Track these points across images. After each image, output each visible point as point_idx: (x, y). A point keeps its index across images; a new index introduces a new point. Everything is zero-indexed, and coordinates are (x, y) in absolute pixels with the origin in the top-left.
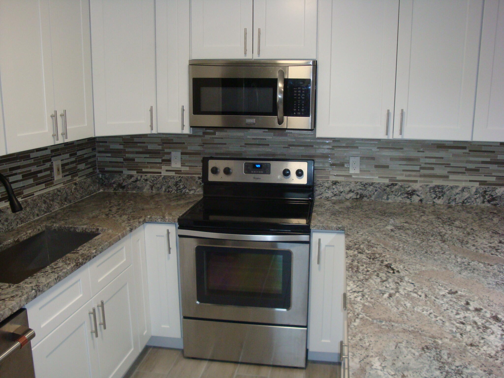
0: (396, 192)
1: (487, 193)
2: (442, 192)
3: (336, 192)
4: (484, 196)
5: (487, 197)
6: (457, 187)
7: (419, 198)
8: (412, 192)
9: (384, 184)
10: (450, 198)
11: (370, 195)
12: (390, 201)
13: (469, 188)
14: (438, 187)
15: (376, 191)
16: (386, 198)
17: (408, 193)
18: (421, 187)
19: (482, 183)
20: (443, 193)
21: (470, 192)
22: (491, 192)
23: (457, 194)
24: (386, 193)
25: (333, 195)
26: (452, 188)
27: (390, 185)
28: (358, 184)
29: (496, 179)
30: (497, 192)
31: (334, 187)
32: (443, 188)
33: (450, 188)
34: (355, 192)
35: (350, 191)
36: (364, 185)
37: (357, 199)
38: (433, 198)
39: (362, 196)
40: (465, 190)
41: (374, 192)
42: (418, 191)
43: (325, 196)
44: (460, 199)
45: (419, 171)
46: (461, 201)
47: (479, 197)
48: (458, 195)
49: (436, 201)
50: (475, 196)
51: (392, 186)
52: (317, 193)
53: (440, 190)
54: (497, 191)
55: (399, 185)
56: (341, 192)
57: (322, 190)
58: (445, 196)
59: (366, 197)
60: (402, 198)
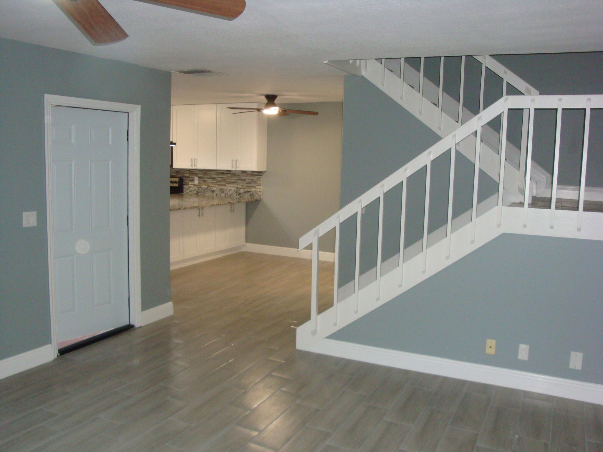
6: (228, 189)
7: (216, 193)
8: (213, 191)
10: (226, 194)
12: (207, 194)
13: (232, 190)
14: (222, 189)
15: (202, 190)
18: (216, 189)
19: (237, 188)
20: (223, 191)
23: (228, 192)
24: (205, 191)
25: (189, 192)
26: (226, 189)
27: (207, 188)
31: (189, 189)
35: (194, 190)
36: (199, 188)
37: (196, 193)
39: (198, 192)
40: (230, 190)
43: (187, 192)
45: (216, 183)
46: (229, 195)
49: (221, 194)
50: (234, 193)
52: (184, 191)
54: (241, 191)
55: (209, 188)
56: (192, 191)
60: (211, 193)
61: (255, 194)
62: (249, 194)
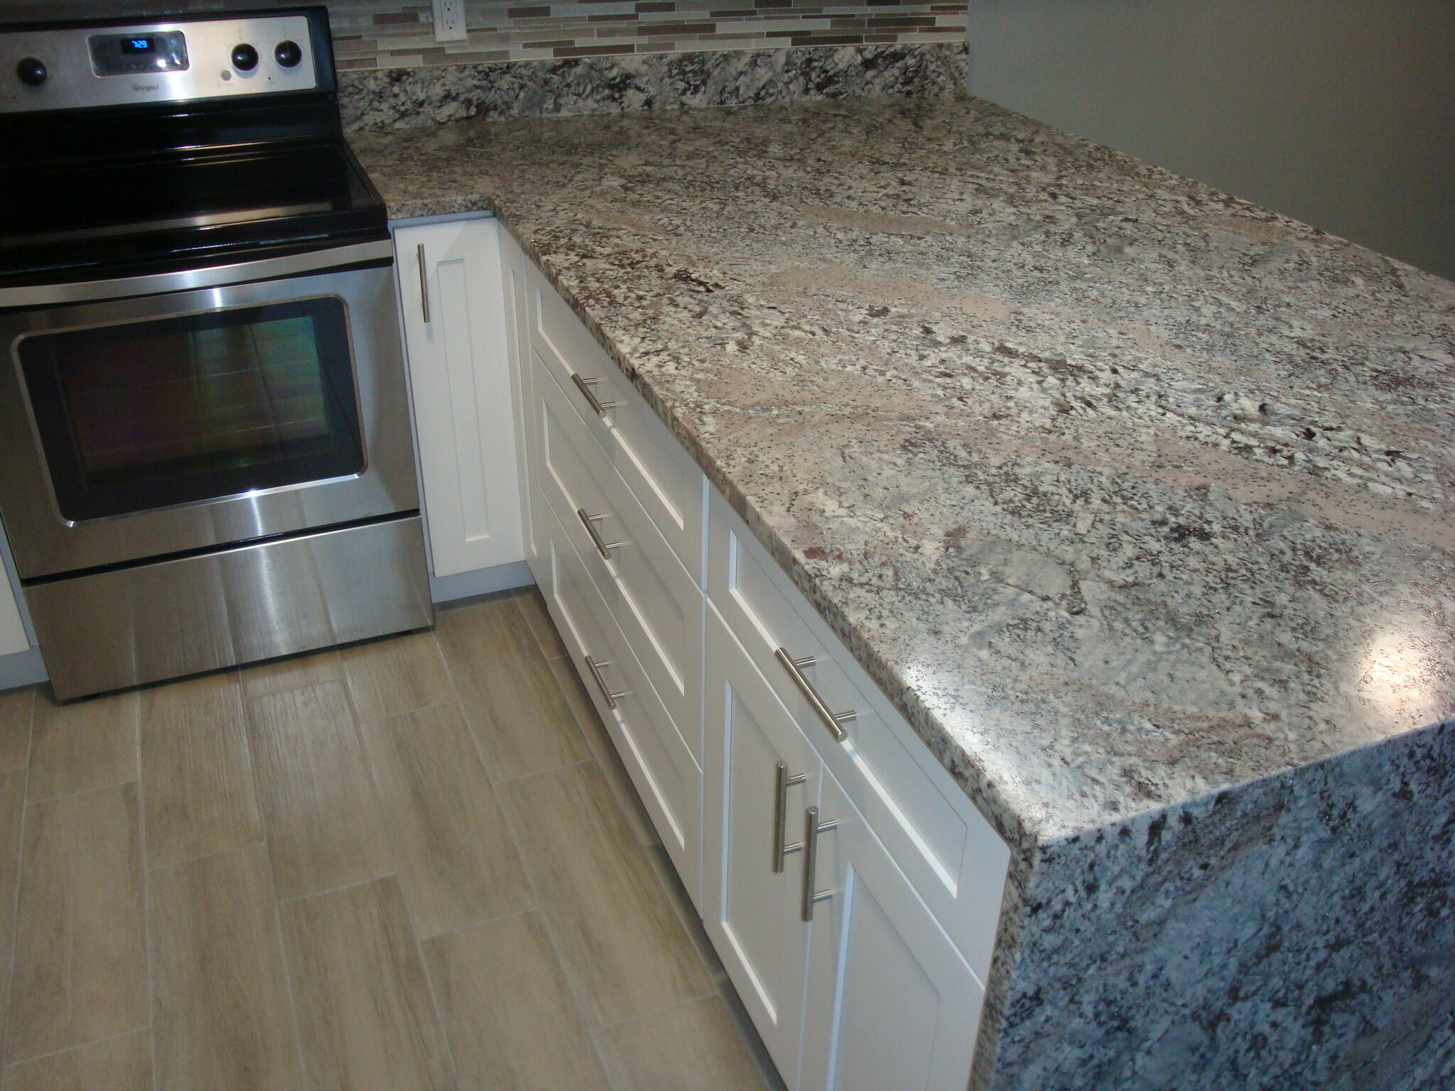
0: (578, 84)
1: (815, 64)
2: (702, 72)
3: (403, 104)
4: (806, 75)
5: (813, 75)
6: (738, 54)
7: (643, 97)
8: (621, 81)
9: (542, 63)
10: (724, 89)
11: (506, 103)
12: (564, 113)
13: (770, 56)
14: (689, 58)
15: (522, 87)
16: (551, 107)
17: (611, 85)
18: (644, 62)
19: (800, 38)
20: (705, 76)
21: (771, 66)
22: (823, 60)
23: (741, 73)
24: (550, 91)
25: (397, 116)
26: (726, 57)
27: (560, 67)
28: (467, 72)
29: (833, 24)
30: (836, 61)
31: (396, 90)
32: (703, 62)
33: (722, 59)
34: (462, 98)
35: (448, 97)
36: (487, 75)
37: (468, 118)
38: (680, 91)
39: (483, 109)
40: (759, 62)
41: (517, 91)
42: (638, 75)
43: (371, 122)
44: (748, 87)
45: (635, 17)
46: (752, 94)
47: (796, 78)
48: (742, 78)
49: (687, 99)
50: (786, 77)
51: (566, 69)
52: (347, 113)
53: (696, 67)
54: (837, 57)
55: (586, 63)
56: (421, 104)
57: (362, 103)
58: (710, 82)
59: (495, 109)
60: (598, 101)
61: (932, 67)
62: (895, 71)
